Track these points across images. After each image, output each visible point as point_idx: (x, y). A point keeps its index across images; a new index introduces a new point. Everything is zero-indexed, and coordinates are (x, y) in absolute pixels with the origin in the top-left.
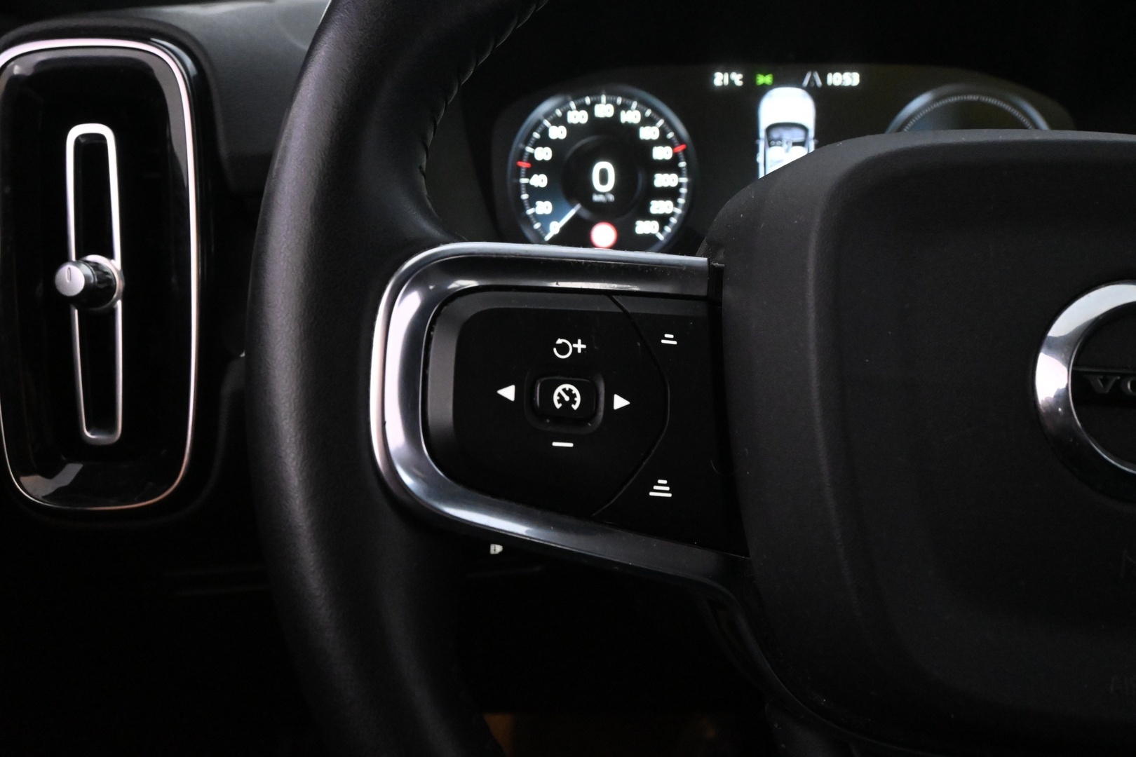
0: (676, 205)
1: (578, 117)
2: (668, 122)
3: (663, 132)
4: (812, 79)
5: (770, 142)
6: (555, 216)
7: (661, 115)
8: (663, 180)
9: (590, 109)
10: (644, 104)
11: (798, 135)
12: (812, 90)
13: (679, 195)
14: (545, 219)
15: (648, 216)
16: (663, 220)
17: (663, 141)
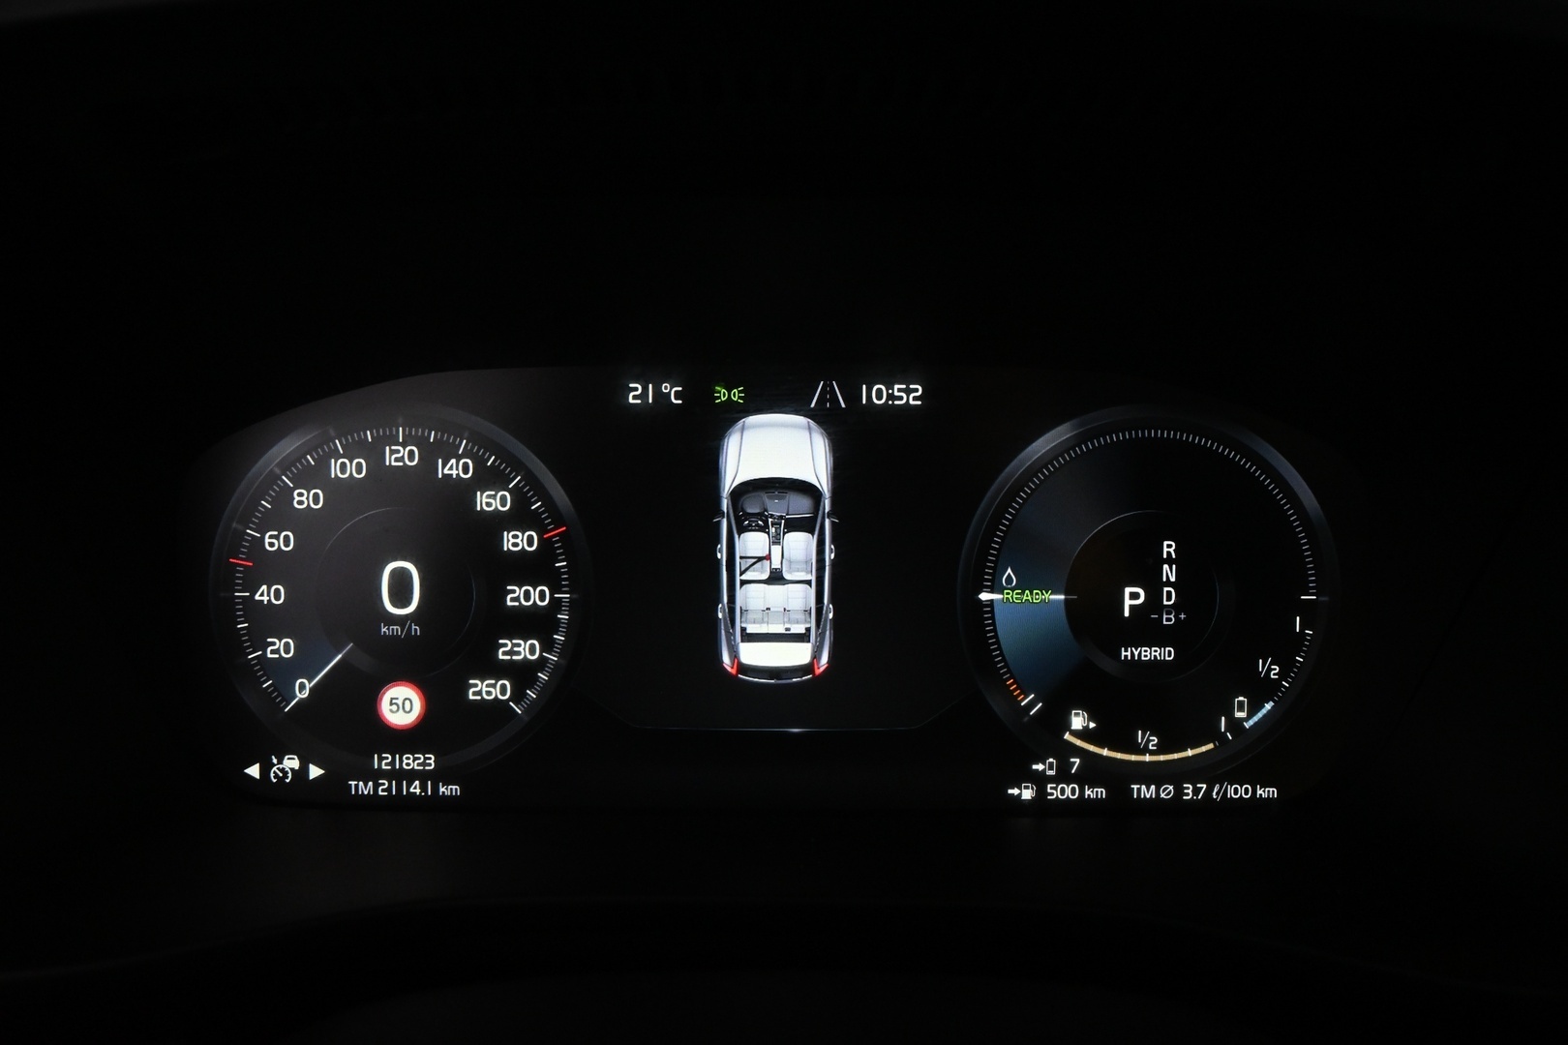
0: (548, 645)
1: (347, 468)
2: (530, 478)
3: (520, 500)
4: (828, 395)
5: (744, 523)
6: (302, 665)
7: (518, 466)
8: (521, 596)
9: (374, 454)
10: (482, 443)
11: (800, 506)
12: (825, 418)
13: (555, 625)
14: (286, 671)
15: (494, 669)
16: (521, 674)
17: (519, 518)
